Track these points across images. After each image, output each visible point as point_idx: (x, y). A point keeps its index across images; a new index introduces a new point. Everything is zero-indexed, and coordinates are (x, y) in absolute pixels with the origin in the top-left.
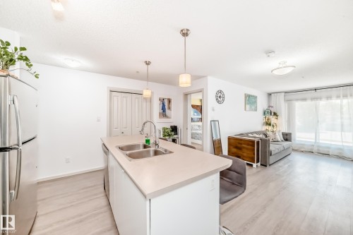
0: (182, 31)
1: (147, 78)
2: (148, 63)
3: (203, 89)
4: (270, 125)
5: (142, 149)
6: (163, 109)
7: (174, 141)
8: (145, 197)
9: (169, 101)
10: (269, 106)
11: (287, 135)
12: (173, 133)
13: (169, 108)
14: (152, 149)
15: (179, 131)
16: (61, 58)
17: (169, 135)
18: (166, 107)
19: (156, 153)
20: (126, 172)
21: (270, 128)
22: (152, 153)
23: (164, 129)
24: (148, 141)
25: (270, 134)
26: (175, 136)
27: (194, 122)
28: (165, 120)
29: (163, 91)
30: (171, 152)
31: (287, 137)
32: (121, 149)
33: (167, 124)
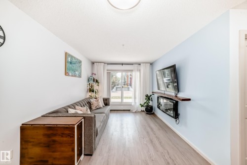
4: (93, 91)
10: (93, 74)
11: (106, 100)
21: (93, 94)
25: (93, 101)
31: (106, 102)
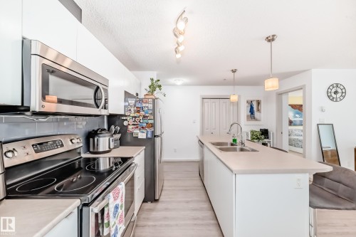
0: (267, 38)
1: (234, 83)
2: (234, 71)
3: (304, 86)
5: (229, 146)
6: (252, 111)
7: (264, 144)
8: (232, 171)
9: (259, 103)
12: (263, 137)
13: (258, 110)
14: (238, 147)
15: (271, 135)
16: (172, 81)
17: (258, 139)
18: (255, 109)
19: (242, 150)
20: (218, 158)
22: (238, 150)
23: (253, 132)
24: (234, 140)
26: (266, 141)
27: (295, 125)
28: (253, 122)
29: (251, 94)
30: (255, 151)
32: (213, 144)
33: (257, 127)
